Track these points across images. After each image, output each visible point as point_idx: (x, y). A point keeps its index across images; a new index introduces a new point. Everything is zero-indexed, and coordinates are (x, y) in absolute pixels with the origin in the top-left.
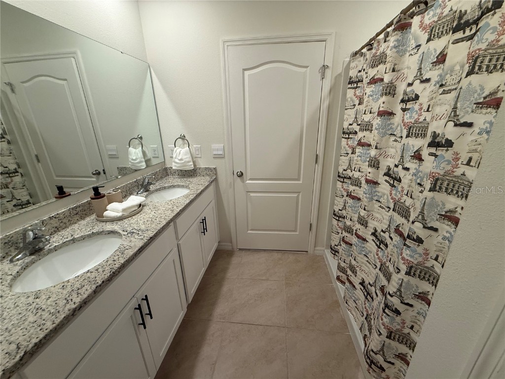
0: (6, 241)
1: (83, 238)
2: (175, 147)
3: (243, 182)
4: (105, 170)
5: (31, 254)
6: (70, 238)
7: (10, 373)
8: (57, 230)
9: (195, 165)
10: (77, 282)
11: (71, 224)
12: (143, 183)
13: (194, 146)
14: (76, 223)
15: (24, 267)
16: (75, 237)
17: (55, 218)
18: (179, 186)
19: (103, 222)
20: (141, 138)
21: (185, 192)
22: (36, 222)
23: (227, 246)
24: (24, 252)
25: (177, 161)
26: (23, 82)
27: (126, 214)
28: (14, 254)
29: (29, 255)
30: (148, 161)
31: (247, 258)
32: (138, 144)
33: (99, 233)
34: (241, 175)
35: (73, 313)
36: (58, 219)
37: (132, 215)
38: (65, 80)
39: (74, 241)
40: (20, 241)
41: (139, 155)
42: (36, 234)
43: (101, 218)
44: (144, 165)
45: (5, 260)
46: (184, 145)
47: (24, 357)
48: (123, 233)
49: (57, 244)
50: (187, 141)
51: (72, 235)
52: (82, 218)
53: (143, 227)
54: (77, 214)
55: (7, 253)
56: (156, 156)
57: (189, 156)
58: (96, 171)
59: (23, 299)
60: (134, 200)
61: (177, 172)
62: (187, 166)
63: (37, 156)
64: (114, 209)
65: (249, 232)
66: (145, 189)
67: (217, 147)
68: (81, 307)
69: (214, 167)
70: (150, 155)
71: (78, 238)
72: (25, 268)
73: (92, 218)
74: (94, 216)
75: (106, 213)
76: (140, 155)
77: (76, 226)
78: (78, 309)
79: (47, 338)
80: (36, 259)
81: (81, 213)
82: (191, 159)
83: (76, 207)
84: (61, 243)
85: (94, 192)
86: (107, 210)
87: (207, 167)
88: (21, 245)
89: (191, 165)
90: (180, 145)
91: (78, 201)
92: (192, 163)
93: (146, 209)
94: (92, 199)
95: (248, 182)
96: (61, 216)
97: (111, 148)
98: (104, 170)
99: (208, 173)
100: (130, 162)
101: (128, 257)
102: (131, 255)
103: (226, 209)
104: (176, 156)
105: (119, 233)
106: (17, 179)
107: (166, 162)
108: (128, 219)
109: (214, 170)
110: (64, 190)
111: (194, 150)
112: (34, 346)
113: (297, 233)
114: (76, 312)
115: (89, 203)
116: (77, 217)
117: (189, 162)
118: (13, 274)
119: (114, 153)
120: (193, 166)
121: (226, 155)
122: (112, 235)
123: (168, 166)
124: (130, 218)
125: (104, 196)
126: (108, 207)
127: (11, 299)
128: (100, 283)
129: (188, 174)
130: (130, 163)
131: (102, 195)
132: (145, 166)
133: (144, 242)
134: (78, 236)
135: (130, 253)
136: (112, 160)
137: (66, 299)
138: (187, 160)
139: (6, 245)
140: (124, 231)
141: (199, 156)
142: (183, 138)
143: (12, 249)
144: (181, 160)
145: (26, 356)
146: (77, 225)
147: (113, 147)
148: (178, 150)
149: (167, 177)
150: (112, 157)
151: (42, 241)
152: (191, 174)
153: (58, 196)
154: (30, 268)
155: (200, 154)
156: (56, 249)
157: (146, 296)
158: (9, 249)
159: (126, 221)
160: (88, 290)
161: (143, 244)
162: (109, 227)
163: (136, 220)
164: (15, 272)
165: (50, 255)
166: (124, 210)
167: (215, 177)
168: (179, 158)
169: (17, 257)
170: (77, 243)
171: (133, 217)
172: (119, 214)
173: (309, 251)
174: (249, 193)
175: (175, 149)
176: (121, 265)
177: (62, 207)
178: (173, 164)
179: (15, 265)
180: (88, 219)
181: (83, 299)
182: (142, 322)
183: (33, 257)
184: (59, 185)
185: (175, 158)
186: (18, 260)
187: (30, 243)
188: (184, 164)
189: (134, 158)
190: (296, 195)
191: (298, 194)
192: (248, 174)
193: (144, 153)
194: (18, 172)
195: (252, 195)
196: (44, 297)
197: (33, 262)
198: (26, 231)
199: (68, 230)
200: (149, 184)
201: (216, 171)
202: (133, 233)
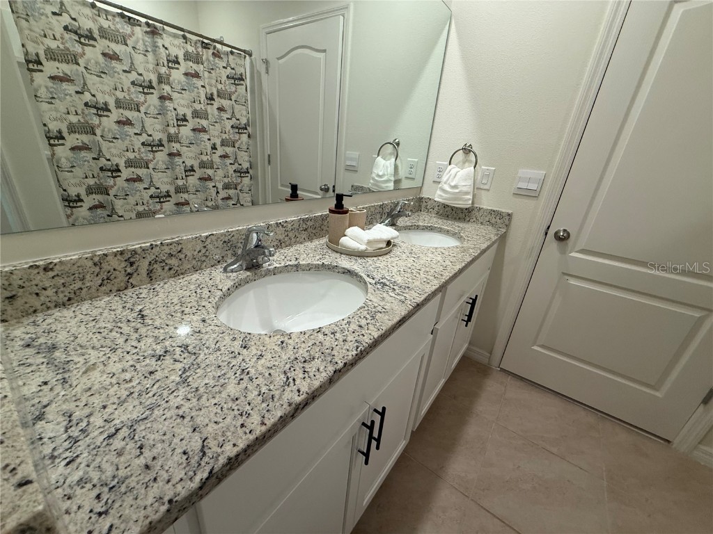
0: (226, 239)
1: (309, 268)
2: (450, 164)
3: (563, 252)
4: (336, 187)
5: (248, 269)
6: (293, 262)
7: (179, 511)
8: (280, 244)
9: (473, 203)
10: (303, 345)
11: (296, 243)
12: (392, 210)
13: (483, 167)
14: (301, 243)
15: (237, 284)
16: (301, 263)
17: (282, 226)
18: (440, 231)
19: (337, 252)
20: (398, 144)
21: (451, 242)
22: (262, 224)
23: (481, 355)
24: (240, 263)
25: (447, 188)
26: (278, 59)
27: (370, 249)
28: (229, 261)
29: (244, 268)
30: (397, 182)
31: (516, 392)
32: (391, 154)
33: (331, 268)
34: (563, 238)
35: (293, 411)
36: (284, 229)
37: (378, 254)
38: (324, 51)
39: (297, 267)
40: (239, 245)
41: (389, 169)
42: (260, 241)
43: (334, 245)
44: (391, 186)
45: (219, 267)
46: (464, 163)
47: (207, 484)
48: (368, 279)
49: (278, 265)
50: (476, 156)
51: (297, 259)
52: (310, 239)
53: (399, 280)
54: (306, 230)
55: (223, 257)
56: (410, 176)
57: (470, 182)
58: (325, 185)
59: (228, 339)
60: (382, 231)
61: (436, 209)
62: (460, 199)
63: (269, 156)
64: (355, 237)
65: (535, 348)
66: (392, 220)
67: (530, 175)
68: (307, 404)
69: (510, 212)
70: (402, 173)
71: (303, 265)
72: (237, 286)
73: (321, 242)
74: (324, 240)
75: (343, 240)
76: (391, 170)
77: (301, 247)
78: (301, 406)
79: (249, 452)
80: (251, 278)
81: (311, 229)
82: (471, 190)
83: (307, 220)
84: (282, 265)
85: (335, 202)
86: (345, 236)
87: (495, 209)
88: (240, 252)
89: (469, 199)
90: (459, 163)
91: (311, 211)
92: (470, 197)
93: (396, 251)
94: (331, 211)
95: (573, 254)
96: (289, 225)
97: (352, 155)
98: (334, 187)
99: (493, 221)
100: (373, 179)
101: (384, 328)
102: (388, 327)
103: (504, 292)
104: (448, 180)
105: (361, 277)
106: (246, 181)
107: (424, 189)
108: (372, 259)
109: (507, 218)
110: (298, 192)
111: (480, 174)
112: (227, 464)
113: (658, 394)
114: (299, 411)
115: (324, 218)
116: (304, 235)
117: (467, 193)
118: (224, 290)
119: (354, 164)
120: (470, 202)
121: (545, 193)
122: (347, 276)
123: (425, 195)
124: (375, 258)
125: (346, 212)
126: (347, 230)
127: (214, 332)
128: (341, 365)
129: (455, 214)
130: (371, 181)
131: (345, 209)
132: (392, 188)
133: (408, 309)
134: (304, 262)
135: (387, 322)
136: (348, 174)
137: (285, 373)
138: (465, 189)
139: (225, 245)
140: (368, 276)
141: (486, 187)
142: (467, 150)
143: (229, 253)
144: (455, 187)
145: (210, 481)
146: (303, 246)
147: (355, 154)
148: (453, 169)
149: (419, 213)
150: (351, 169)
151: (264, 253)
152: (461, 215)
153: (289, 198)
154: (241, 289)
155: (489, 183)
156: (275, 272)
157: (384, 409)
158: (226, 252)
159: (370, 260)
160: (320, 371)
161: (407, 312)
162: (345, 263)
163: (384, 263)
164: (226, 288)
165: (267, 278)
166: (369, 242)
167: (504, 230)
168: (453, 184)
169: (233, 267)
170: (300, 272)
171: (380, 258)
172: (363, 247)
173: (676, 442)
174: (567, 277)
175: (450, 167)
176: (373, 340)
177: (291, 214)
178: (439, 192)
179: (228, 277)
180: (316, 242)
181: (313, 389)
182: (365, 451)
183: (248, 273)
184: (294, 183)
185: (445, 183)
186: (232, 271)
187: (249, 253)
188: (457, 197)
189: (381, 173)
190: (697, 314)
191: (704, 313)
192: (582, 239)
193: (396, 167)
194: (249, 173)
195: (573, 282)
196: (254, 351)
197: (247, 281)
198: (251, 232)
199: (292, 250)
200: (400, 214)
201: (510, 220)
202: (385, 284)
